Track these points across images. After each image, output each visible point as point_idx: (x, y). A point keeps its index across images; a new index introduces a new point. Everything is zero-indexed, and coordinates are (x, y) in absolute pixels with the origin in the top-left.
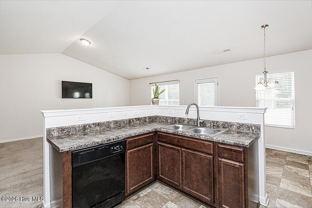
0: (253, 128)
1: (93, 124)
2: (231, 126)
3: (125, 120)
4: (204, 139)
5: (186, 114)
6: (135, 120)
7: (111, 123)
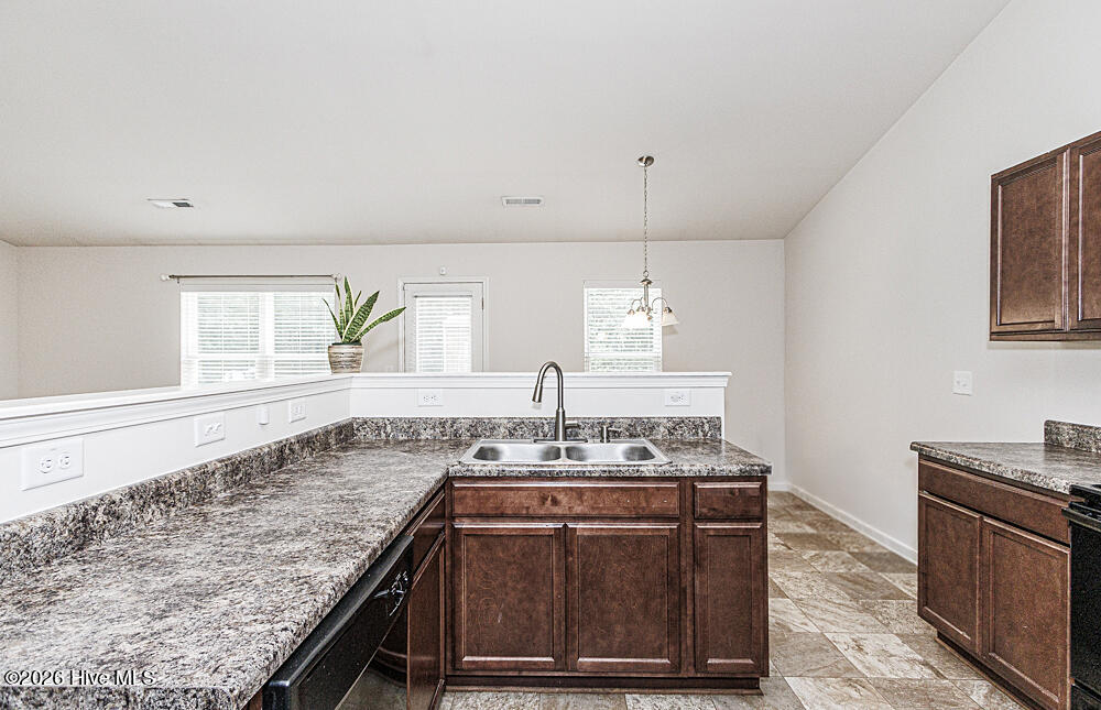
0: (706, 427)
1: (132, 497)
2: (652, 429)
3: (266, 450)
4: (653, 475)
5: (534, 400)
6: (297, 447)
7: (213, 473)
